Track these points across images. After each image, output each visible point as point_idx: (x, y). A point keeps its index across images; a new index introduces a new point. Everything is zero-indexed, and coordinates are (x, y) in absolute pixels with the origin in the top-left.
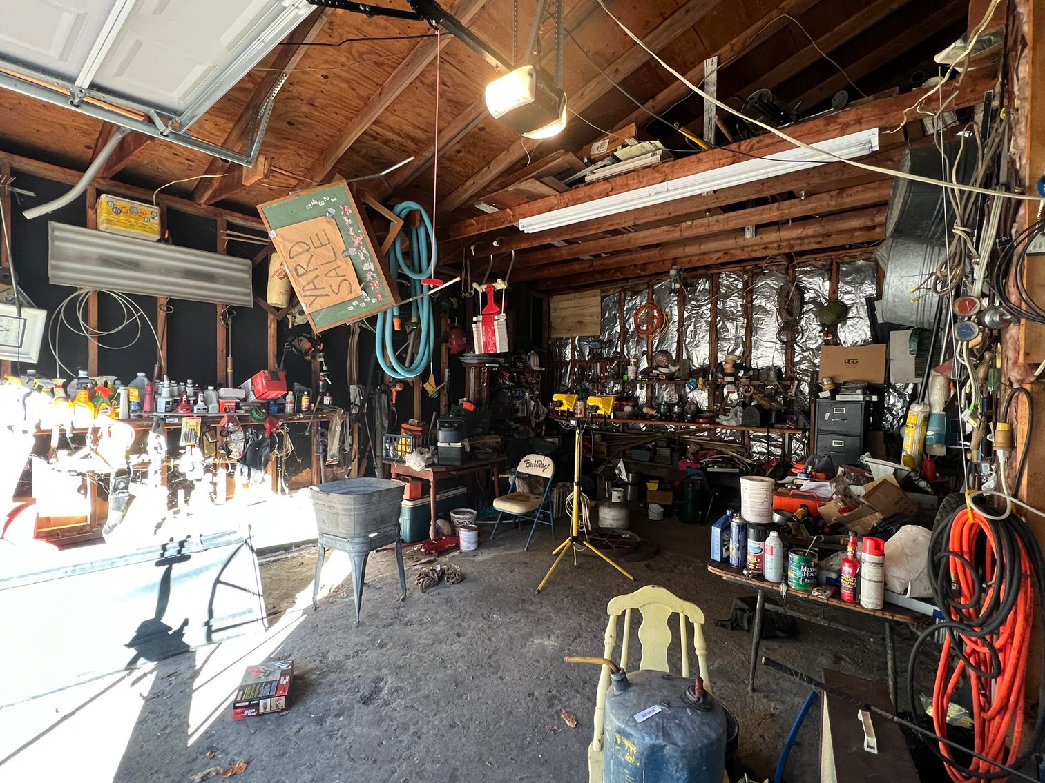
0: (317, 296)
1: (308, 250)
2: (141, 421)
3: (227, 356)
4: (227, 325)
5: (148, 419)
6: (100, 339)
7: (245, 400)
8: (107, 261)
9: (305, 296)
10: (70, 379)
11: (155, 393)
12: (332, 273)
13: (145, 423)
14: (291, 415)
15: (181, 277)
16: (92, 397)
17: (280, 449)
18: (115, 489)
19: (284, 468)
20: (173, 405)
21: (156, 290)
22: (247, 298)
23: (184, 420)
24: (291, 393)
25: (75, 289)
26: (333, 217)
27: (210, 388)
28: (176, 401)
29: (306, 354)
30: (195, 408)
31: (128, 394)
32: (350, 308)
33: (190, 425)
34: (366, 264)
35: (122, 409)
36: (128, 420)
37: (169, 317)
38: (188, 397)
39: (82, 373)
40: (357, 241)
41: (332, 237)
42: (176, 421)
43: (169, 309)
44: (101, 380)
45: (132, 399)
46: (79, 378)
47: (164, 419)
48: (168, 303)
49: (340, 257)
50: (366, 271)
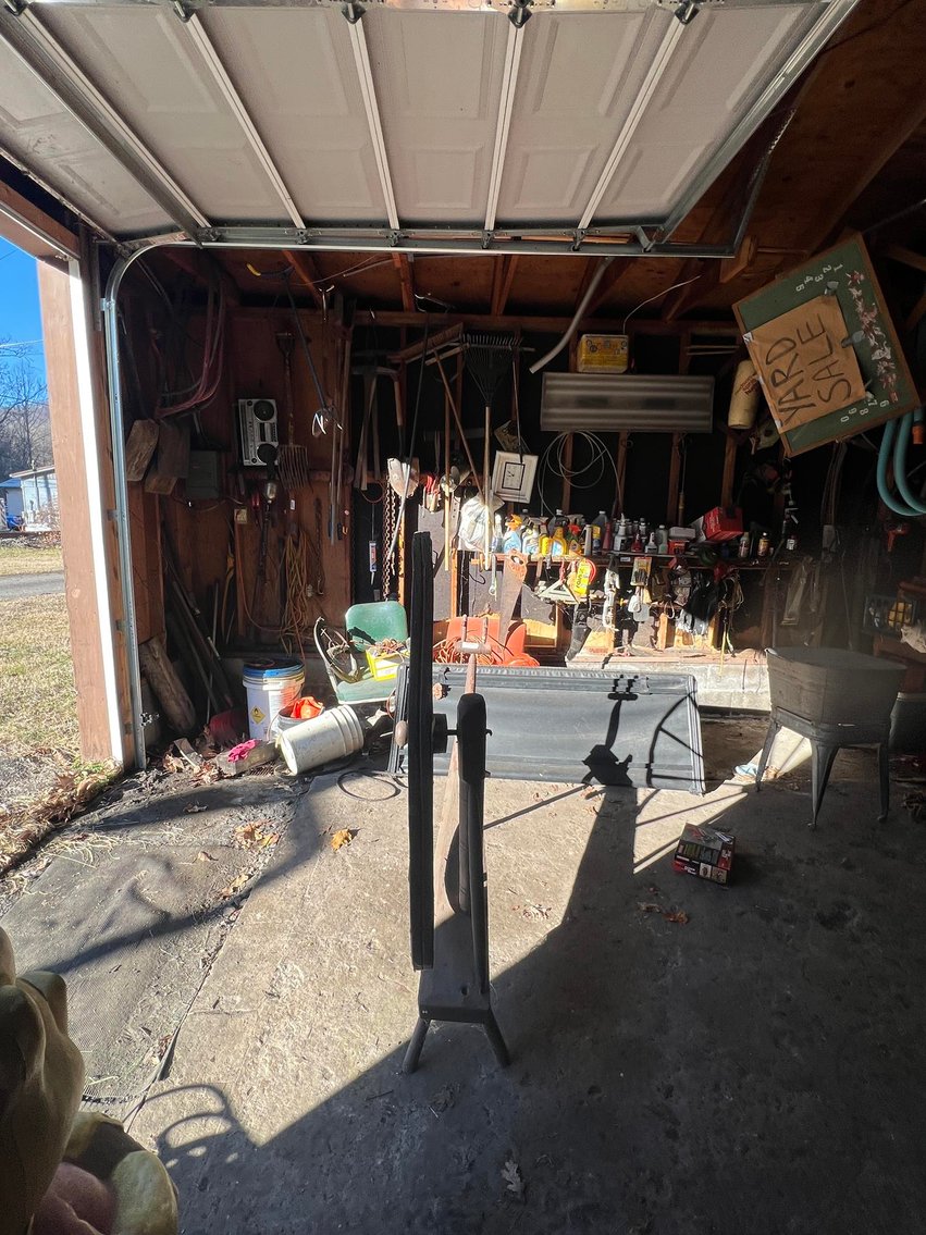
0: (797, 408)
1: (791, 349)
2: (602, 559)
3: (680, 491)
4: (683, 456)
5: (605, 556)
6: (573, 480)
7: (695, 540)
8: (583, 402)
9: (781, 411)
10: (551, 518)
11: (614, 531)
12: (822, 375)
13: (603, 560)
14: (743, 559)
15: (643, 409)
16: (566, 535)
17: (728, 600)
18: (578, 621)
19: (730, 622)
20: (628, 544)
21: (619, 425)
22: (706, 423)
23: (636, 559)
24: (747, 534)
25: (557, 433)
26: (834, 293)
27: (661, 527)
28: (629, 540)
29: (770, 485)
30: (647, 548)
31: (593, 532)
32: (844, 419)
33: (641, 564)
34: (878, 352)
35: (586, 547)
36: (589, 557)
37: (629, 452)
38: (641, 536)
39: (559, 512)
40: (867, 320)
41: (827, 322)
42: (629, 560)
43: (629, 444)
44: (572, 518)
45: (595, 536)
46: (557, 516)
47: (619, 557)
48: (629, 438)
49: (838, 347)
50: (877, 361)
